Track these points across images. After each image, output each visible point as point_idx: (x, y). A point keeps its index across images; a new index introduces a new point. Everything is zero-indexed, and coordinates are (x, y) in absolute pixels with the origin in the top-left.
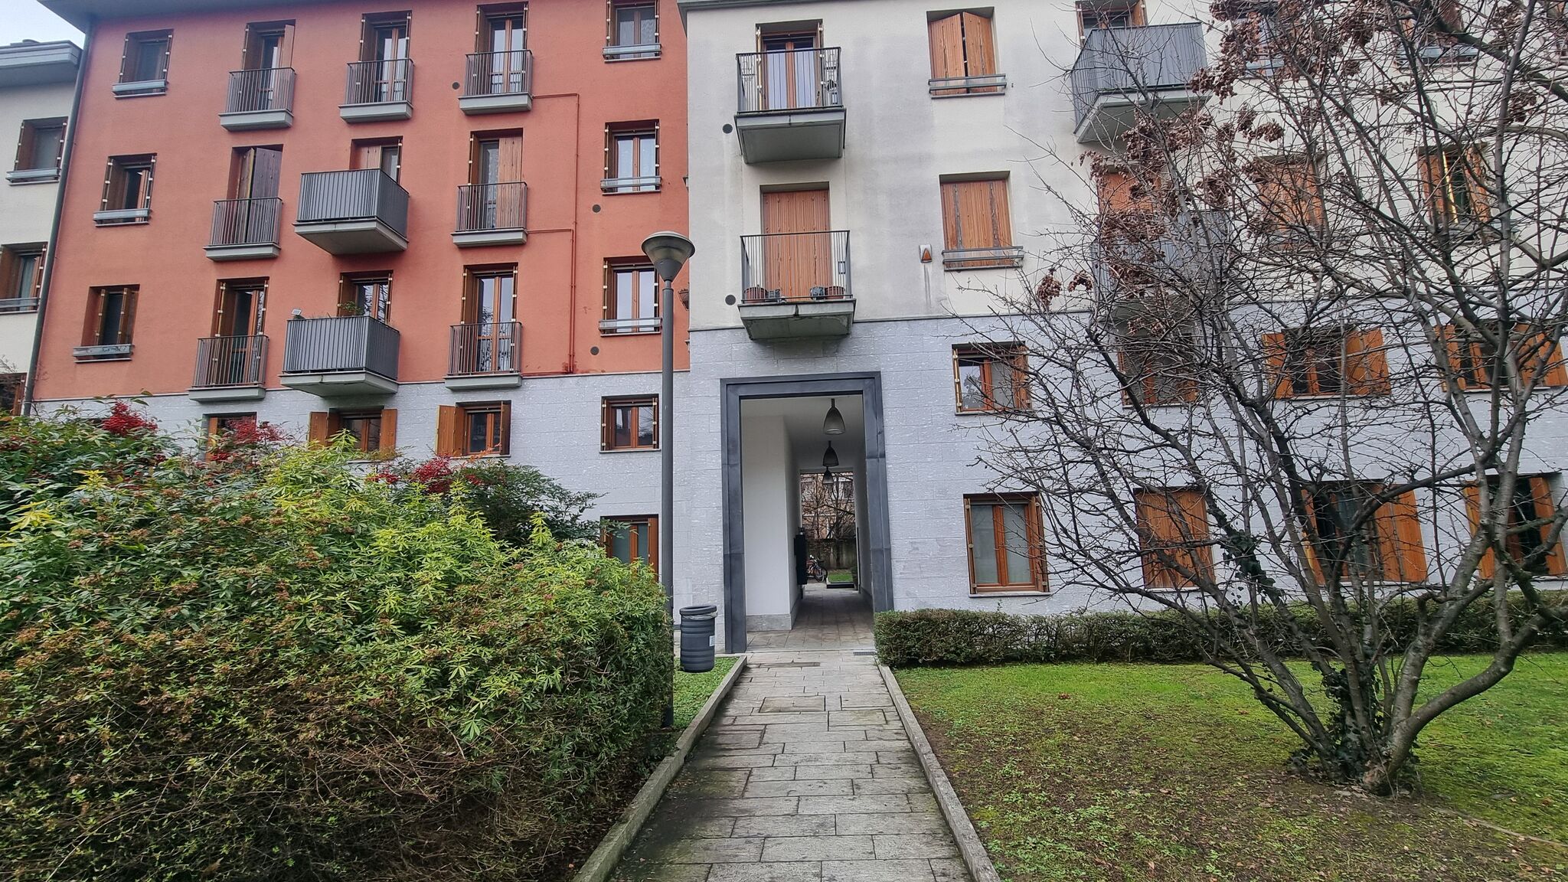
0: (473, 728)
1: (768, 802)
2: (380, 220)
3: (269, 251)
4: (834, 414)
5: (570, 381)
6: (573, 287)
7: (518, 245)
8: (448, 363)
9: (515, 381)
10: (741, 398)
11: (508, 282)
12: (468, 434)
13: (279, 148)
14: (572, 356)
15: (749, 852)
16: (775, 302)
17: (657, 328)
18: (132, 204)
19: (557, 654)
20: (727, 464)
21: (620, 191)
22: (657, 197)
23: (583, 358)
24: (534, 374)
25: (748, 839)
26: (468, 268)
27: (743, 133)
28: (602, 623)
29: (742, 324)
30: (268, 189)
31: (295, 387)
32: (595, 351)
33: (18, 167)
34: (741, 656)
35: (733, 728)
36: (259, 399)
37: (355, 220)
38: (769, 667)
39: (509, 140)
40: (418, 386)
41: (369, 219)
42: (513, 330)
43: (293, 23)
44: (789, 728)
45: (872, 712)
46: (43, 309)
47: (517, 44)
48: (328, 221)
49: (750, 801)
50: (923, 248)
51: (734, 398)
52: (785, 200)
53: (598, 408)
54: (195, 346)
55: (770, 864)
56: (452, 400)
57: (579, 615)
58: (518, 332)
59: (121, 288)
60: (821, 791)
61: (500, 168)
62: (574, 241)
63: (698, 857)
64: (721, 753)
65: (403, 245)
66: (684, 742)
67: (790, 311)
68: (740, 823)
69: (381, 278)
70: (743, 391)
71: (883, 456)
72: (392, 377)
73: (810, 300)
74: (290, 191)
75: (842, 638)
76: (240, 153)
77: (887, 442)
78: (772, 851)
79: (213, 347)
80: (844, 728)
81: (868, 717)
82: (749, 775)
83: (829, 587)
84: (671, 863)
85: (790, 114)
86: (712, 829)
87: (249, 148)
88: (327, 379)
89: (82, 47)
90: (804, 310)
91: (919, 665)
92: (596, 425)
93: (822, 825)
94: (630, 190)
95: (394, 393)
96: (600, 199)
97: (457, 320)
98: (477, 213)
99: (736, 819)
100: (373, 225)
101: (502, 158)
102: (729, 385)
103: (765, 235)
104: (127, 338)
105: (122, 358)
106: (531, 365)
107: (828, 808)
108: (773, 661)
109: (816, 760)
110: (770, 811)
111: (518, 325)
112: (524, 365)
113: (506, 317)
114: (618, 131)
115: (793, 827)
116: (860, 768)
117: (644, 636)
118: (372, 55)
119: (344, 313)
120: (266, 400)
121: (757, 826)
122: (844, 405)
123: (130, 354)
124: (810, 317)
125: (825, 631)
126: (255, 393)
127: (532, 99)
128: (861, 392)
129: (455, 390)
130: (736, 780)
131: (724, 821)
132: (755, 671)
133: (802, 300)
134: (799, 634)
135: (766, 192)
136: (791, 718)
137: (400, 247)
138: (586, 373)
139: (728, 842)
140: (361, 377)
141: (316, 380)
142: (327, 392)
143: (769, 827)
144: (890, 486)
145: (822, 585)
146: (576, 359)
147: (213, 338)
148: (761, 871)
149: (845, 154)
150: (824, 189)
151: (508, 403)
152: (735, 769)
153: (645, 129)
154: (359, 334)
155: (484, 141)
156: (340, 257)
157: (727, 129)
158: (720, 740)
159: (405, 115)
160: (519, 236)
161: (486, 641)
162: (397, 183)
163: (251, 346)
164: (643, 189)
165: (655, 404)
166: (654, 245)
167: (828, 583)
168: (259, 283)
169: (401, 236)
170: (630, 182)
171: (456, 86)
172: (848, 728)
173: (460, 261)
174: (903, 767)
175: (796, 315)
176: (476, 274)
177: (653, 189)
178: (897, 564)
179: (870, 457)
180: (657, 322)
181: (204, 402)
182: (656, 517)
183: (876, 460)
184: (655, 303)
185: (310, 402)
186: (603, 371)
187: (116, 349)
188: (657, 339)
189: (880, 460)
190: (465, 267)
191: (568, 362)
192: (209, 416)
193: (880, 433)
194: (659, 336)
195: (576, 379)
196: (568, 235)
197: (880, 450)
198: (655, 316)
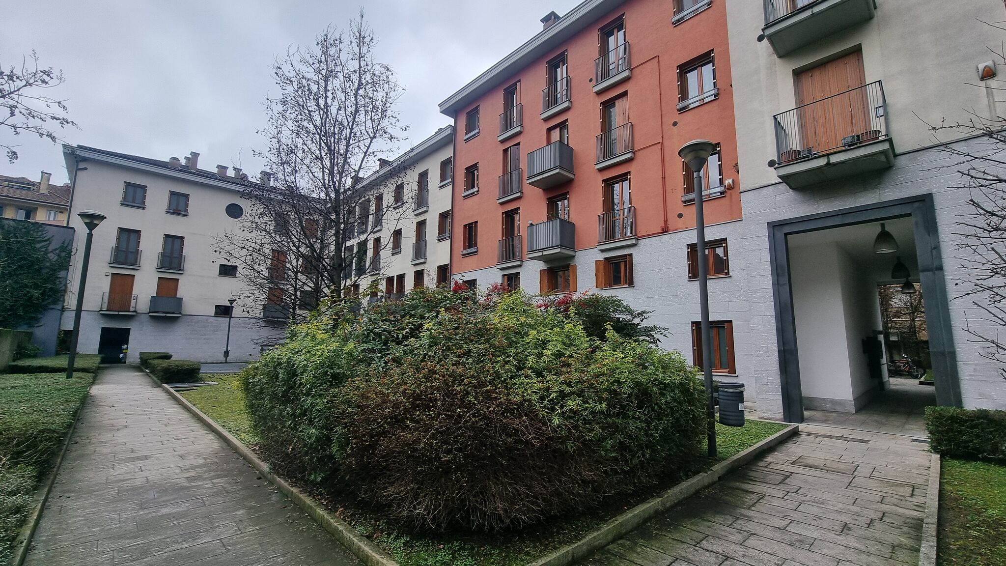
0: (556, 421)
1: (765, 516)
2: (561, 167)
3: (518, 195)
4: (884, 237)
5: (666, 237)
6: (664, 178)
7: (630, 160)
8: (598, 236)
9: (633, 242)
10: (786, 235)
11: (626, 183)
12: (611, 275)
13: (519, 144)
14: (666, 221)
15: (738, 537)
16: (808, 158)
17: (722, 193)
18: (473, 187)
19: (604, 395)
20: (777, 284)
21: (691, 106)
22: (717, 102)
23: (673, 221)
24: (644, 236)
25: (740, 531)
26: (604, 181)
27: (771, 38)
28: (638, 384)
29: (780, 180)
30: (517, 167)
31: (532, 258)
32: (680, 216)
33: (441, 182)
34: (794, 425)
35: (765, 469)
36: (520, 266)
37: (550, 170)
38: (817, 436)
39: (621, 100)
40: (585, 251)
41: (556, 168)
42: (630, 211)
43: (519, 81)
44: (811, 479)
45: (902, 485)
46: (451, 237)
47: (621, 41)
48: (539, 174)
49: (753, 512)
50: (981, 67)
51: (780, 235)
52: (817, 74)
53: (684, 252)
54: (497, 243)
55: (747, 547)
56: (601, 257)
57: (622, 378)
58: (633, 212)
59: (472, 223)
60: (814, 523)
61: (617, 118)
62: (662, 149)
63: (701, 529)
64: (748, 482)
65: (572, 176)
66: (718, 468)
67: (822, 162)
68: (740, 522)
69: (564, 196)
70: (787, 229)
71: (940, 268)
72: (572, 247)
73: (843, 148)
74: (524, 164)
75: (907, 427)
76: (505, 151)
77: (942, 256)
78: (751, 542)
79: (503, 242)
80: (863, 490)
81: (894, 488)
82: (762, 498)
83: (921, 383)
84: (685, 527)
85: (812, 7)
86: (719, 519)
87: (508, 148)
88: (545, 253)
89: (453, 125)
90: (834, 159)
91: (980, 460)
92: (684, 263)
93: (801, 541)
94: (697, 104)
95: (574, 257)
96: (677, 117)
97: (600, 211)
98: (606, 147)
99: (737, 519)
100: (557, 171)
101: (618, 112)
102: (774, 227)
103: (801, 106)
104: (476, 245)
105: (475, 253)
106: (642, 231)
107: (812, 533)
108: (823, 433)
109: (822, 503)
110: (765, 522)
111: (633, 208)
112: (638, 231)
113: (627, 205)
114: (685, 69)
115: (777, 535)
116: (860, 518)
117: (672, 395)
118: (552, 80)
119: (550, 219)
120: (523, 266)
121: (750, 526)
122: (892, 227)
123: (477, 251)
124: (843, 162)
125: (892, 419)
126: (518, 263)
127: (631, 70)
128: (909, 215)
129: (603, 251)
130: (749, 499)
131: (729, 517)
132: (803, 437)
133: (832, 151)
134: (861, 417)
135: (798, 74)
136: (817, 473)
137: (571, 178)
138: (676, 231)
139: (726, 528)
140: (558, 250)
141: (540, 254)
142: (546, 259)
143: (759, 530)
144: (951, 295)
145: (916, 382)
146: (668, 223)
147: (503, 239)
148: (738, 549)
149: (878, 14)
150: (857, 51)
151: (631, 255)
152: (753, 493)
153: (705, 59)
154: (556, 228)
155: (608, 105)
156: (546, 190)
157: (760, 39)
158: (752, 474)
159: (568, 107)
160: (630, 155)
161: (569, 385)
162: (567, 145)
163: (516, 240)
164: (706, 100)
165: (724, 245)
166: (686, 151)
167: (922, 380)
168: (516, 211)
169: (571, 172)
170: (697, 99)
171: (591, 80)
172: (867, 491)
173: (600, 177)
174: (905, 529)
175: (828, 164)
176: (609, 184)
177: (713, 98)
178: (964, 366)
179: (923, 271)
180: (722, 189)
181: (501, 269)
182: (731, 322)
183: (931, 273)
184: (720, 175)
185: (541, 265)
186: (687, 228)
187: (473, 249)
188: (723, 201)
189: (936, 272)
190: (603, 181)
191: (663, 225)
192: (504, 276)
193: (935, 248)
194: (724, 198)
195: (670, 235)
196: (659, 146)
197: (936, 264)
198: (720, 185)
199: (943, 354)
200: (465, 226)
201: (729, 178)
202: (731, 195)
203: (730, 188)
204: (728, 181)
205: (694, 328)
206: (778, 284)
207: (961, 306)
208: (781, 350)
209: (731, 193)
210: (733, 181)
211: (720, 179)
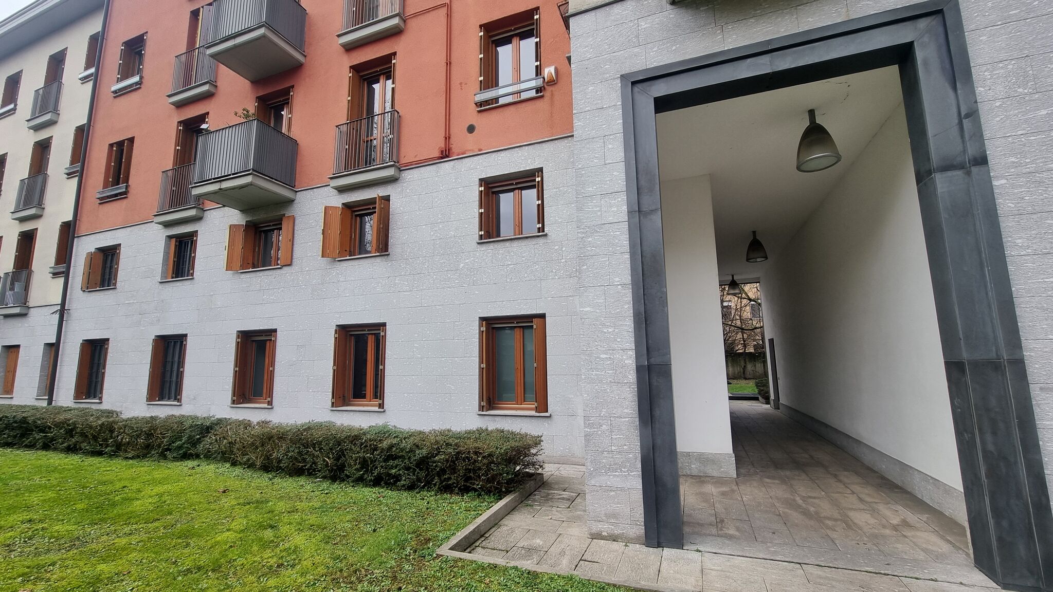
2: (267, 24)
4: (816, 133)
5: (446, 167)
6: (449, 64)
7: (397, 33)
8: (335, 162)
9: (390, 172)
12: (356, 235)
14: (448, 138)
17: (539, 90)
18: (132, 75)
23: (460, 139)
24: (411, 164)
26: (355, 68)
32: (471, 128)
33: (84, 68)
36: (198, 219)
37: (248, 29)
40: (311, 192)
41: (257, 27)
46: (81, 172)
48: (230, 38)
51: (644, 103)
53: (475, 190)
54: (160, 179)
56: (338, 201)
58: (396, 122)
59: (124, 141)
62: (449, 16)
65: (303, 58)
70: (663, 89)
71: (982, 160)
72: (290, 183)
76: (194, 14)
77: (987, 134)
87: (199, 9)
88: (225, 185)
92: (473, 211)
95: (293, 201)
97: (343, 119)
100: (261, 32)
105: (122, 195)
106: (408, 155)
111: (396, 114)
112: (402, 155)
113: (387, 108)
120: (204, 219)
123: (125, 193)
126: (196, 213)
129: (342, 190)
137: (297, 60)
138: (463, 155)
140: (249, 179)
141: (216, 187)
142: (243, 206)
144: (1007, 225)
146: (452, 141)
147: (175, 170)
151: (387, 199)
154: (249, 138)
156: (255, 81)
160: (397, 21)
165: (538, 179)
168: (203, 118)
169: (300, 49)
173: (347, 62)
178: (1043, 395)
179: (947, 167)
180: (539, 82)
181: (167, 225)
182: (543, 316)
183: (959, 173)
184: (537, 61)
185: (233, 217)
186: (480, 150)
187: (121, 188)
188: (539, 104)
189: (975, 170)
190: (351, 67)
191: (443, 146)
192: (170, 237)
193: (968, 116)
194: (541, 100)
195: (452, 163)
196: (444, 10)
197: (972, 151)
198: (537, 75)
199: (996, 366)
200: (111, 145)
201: (549, 66)
202: (552, 95)
203: (552, 82)
204: (549, 71)
205: (484, 329)
206: (639, 211)
207: (1028, 247)
208: (642, 366)
209: (552, 91)
210: (556, 70)
211: (537, 67)
